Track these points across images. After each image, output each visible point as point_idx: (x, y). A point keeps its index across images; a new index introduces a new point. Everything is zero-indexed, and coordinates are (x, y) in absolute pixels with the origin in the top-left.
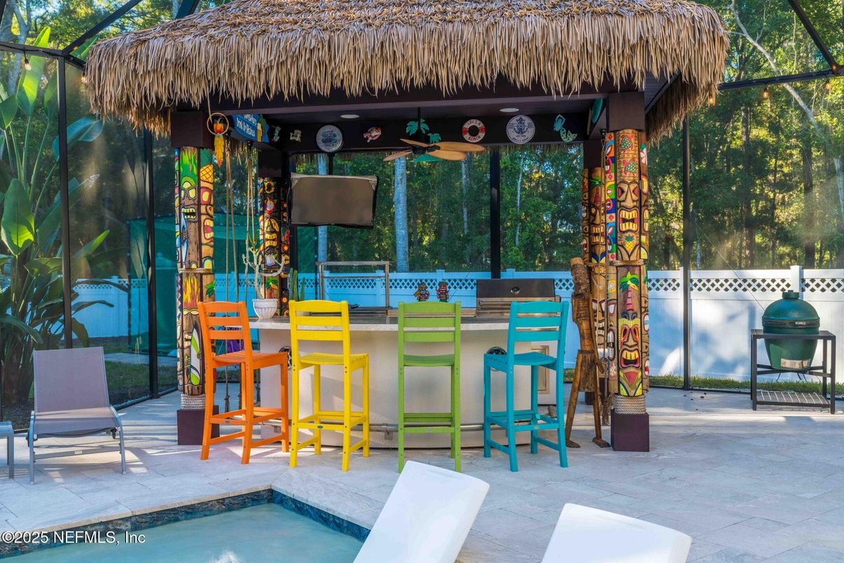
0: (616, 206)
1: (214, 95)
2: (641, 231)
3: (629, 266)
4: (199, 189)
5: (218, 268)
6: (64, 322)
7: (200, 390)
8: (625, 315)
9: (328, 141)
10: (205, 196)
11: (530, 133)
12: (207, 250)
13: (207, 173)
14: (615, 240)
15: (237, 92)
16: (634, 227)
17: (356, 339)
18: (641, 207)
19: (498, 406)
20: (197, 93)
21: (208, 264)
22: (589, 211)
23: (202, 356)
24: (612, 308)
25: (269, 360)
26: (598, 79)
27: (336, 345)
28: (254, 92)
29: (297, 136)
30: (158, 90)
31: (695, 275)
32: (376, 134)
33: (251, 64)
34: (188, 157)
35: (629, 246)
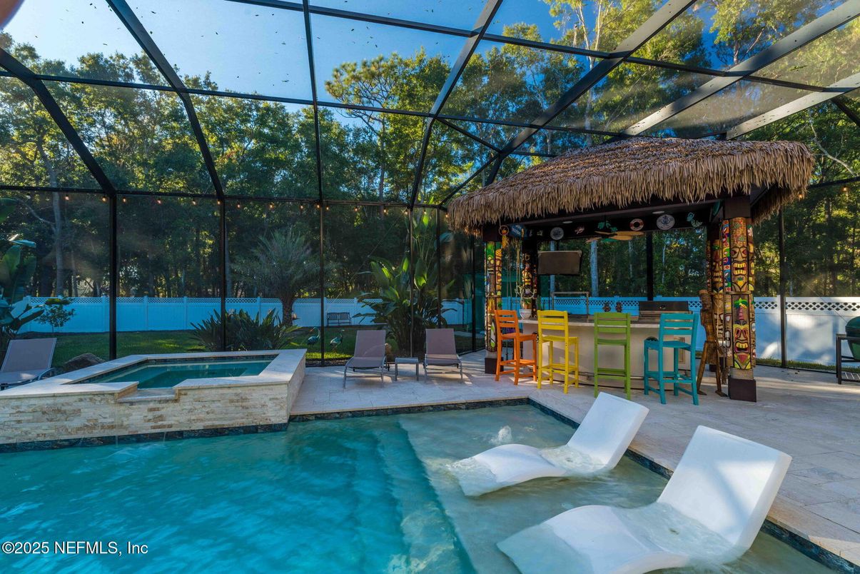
0: (731, 260)
1: (502, 218)
2: (749, 275)
3: (741, 295)
4: (495, 260)
5: (503, 295)
6: (437, 317)
7: (495, 349)
8: (738, 322)
9: (556, 234)
10: (498, 263)
11: (671, 223)
12: (498, 287)
13: (499, 253)
14: (731, 279)
15: (513, 215)
16: (744, 272)
17: (572, 330)
18: (748, 261)
19: (653, 368)
20: (495, 218)
21: (499, 293)
22: (711, 264)
23: (496, 334)
24: (728, 318)
25: (527, 338)
26: (717, 190)
27: (562, 332)
28: (521, 215)
29: (541, 234)
30: (477, 217)
31: (789, 300)
32: (581, 230)
33: (519, 203)
34: (490, 246)
35: (741, 283)
